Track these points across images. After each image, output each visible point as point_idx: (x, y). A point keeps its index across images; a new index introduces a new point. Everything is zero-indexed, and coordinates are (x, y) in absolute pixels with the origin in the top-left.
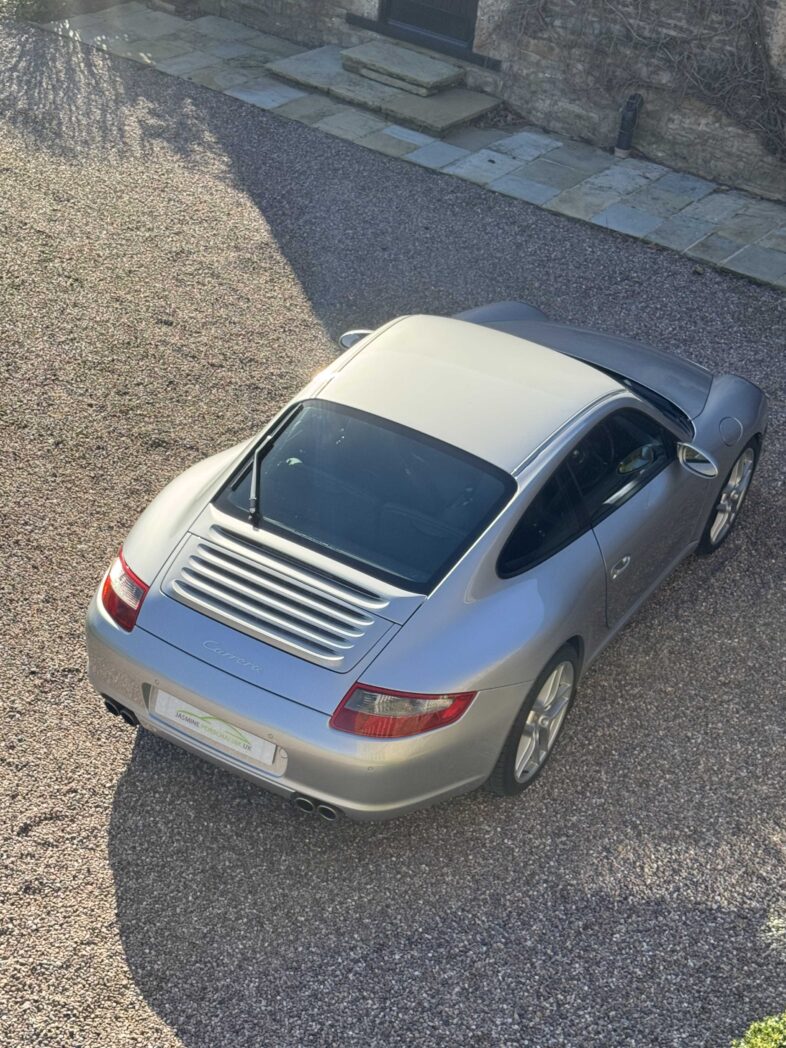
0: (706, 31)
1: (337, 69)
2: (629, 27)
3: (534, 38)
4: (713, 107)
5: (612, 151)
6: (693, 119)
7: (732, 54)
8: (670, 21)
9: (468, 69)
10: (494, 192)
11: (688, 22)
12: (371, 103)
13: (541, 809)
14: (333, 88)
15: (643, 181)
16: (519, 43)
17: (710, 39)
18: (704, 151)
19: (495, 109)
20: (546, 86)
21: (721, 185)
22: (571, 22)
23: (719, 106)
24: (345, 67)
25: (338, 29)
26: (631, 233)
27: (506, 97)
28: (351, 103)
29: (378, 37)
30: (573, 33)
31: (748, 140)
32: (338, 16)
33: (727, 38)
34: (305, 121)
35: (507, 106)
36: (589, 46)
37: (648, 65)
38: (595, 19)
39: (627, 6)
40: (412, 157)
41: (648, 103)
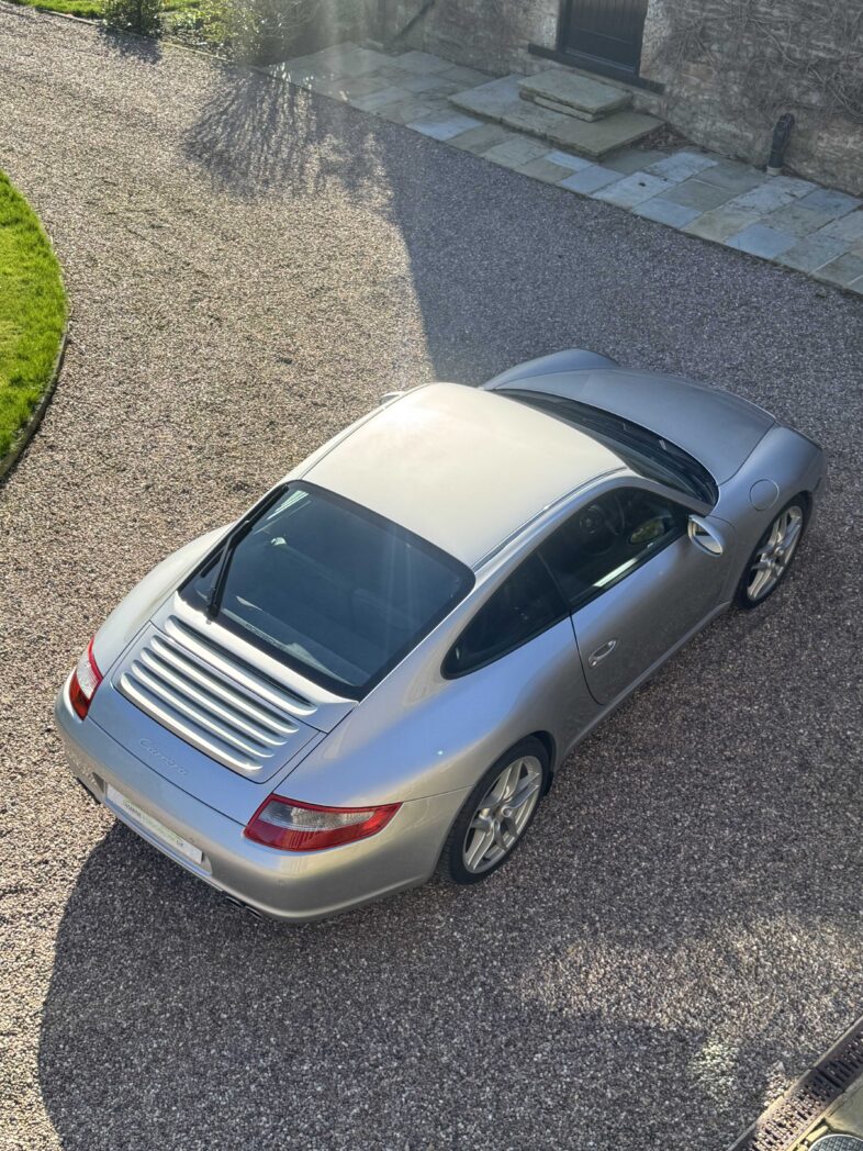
0: (853, 52)
1: (515, 97)
2: (781, 50)
3: (694, 62)
4: (860, 126)
5: (764, 169)
6: (840, 138)
8: (819, 43)
9: (635, 92)
10: (636, 216)
11: (836, 43)
12: (538, 131)
13: (500, 898)
14: (506, 117)
15: (788, 200)
16: (678, 68)
18: (852, 168)
19: (657, 130)
20: (705, 107)
22: (728, 46)
24: (521, 96)
25: (522, 59)
26: (761, 254)
27: (668, 118)
28: (520, 131)
29: (557, 65)
30: (729, 56)
32: (522, 47)
34: (473, 151)
35: (669, 127)
36: (744, 68)
37: (798, 86)
38: (749, 43)
39: (779, 29)
40: (565, 184)
41: (799, 122)
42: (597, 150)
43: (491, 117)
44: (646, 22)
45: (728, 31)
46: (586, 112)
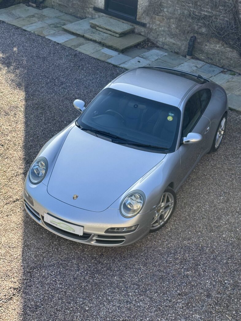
0: (218, 13)
1: (89, 27)
2: (190, 12)
3: (158, 15)
4: (221, 41)
5: (186, 57)
6: (214, 45)
7: (227, 21)
8: (205, 9)
9: (135, 26)
11: (211, 9)
12: (98, 40)
14: (85, 35)
15: (195, 68)
16: (151, 18)
17: (219, 16)
18: (218, 56)
19: (144, 41)
20: (162, 33)
21: (224, 69)
22: (170, 10)
23: (223, 41)
24: (91, 26)
25: (91, 12)
27: (148, 37)
28: (91, 40)
29: (105, 15)
30: (171, 14)
31: (234, 53)
32: (91, 8)
33: (225, 15)
34: (73, 47)
35: (149, 40)
36: (176, 18)
37: (197, 25)
38: (178, 9)
39: (189, 4)
40: (109, 61)
41: (198, 39)
42: (121, 48)
43: (79, 35)
45: (170, 4)
46: (116, 33)
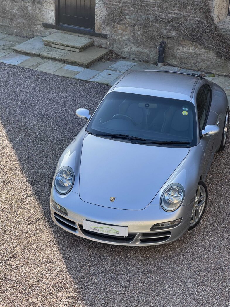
0: (187, 14)
1: (41, 45)
2: (156, 15)
3: (119, 24)
4: (194, 42)
5: (157, 64)
6: (187, 48)
7: (198, 21)
8: (172, 11)
9: (94, 39)
11: (179, 11)
12: (57, 57)
14: (41, 53)
16: (113, 27)
17: (189, 16)
18: (193, 60)
19: (107, 53)
20: (127, 42)
21: (202, 72)
22: (133, 16)
23: (196, 42)
24: (45, 44)
25: (40, 30)
27: (111, 48)
28: (49, 58)
29: (57, 31)
30: (134, 20)
31: (210, 53)
32: (39, 25)
33: (195, 15)
35: (111, 52)
36: (141, 25)
37: (166, 29)
38: (142, 14)
39: (154, 7)
41: (168, 44)
42: (86, 62)
43: (34, 54)
44: (96, 10)
45: (132, 10)
